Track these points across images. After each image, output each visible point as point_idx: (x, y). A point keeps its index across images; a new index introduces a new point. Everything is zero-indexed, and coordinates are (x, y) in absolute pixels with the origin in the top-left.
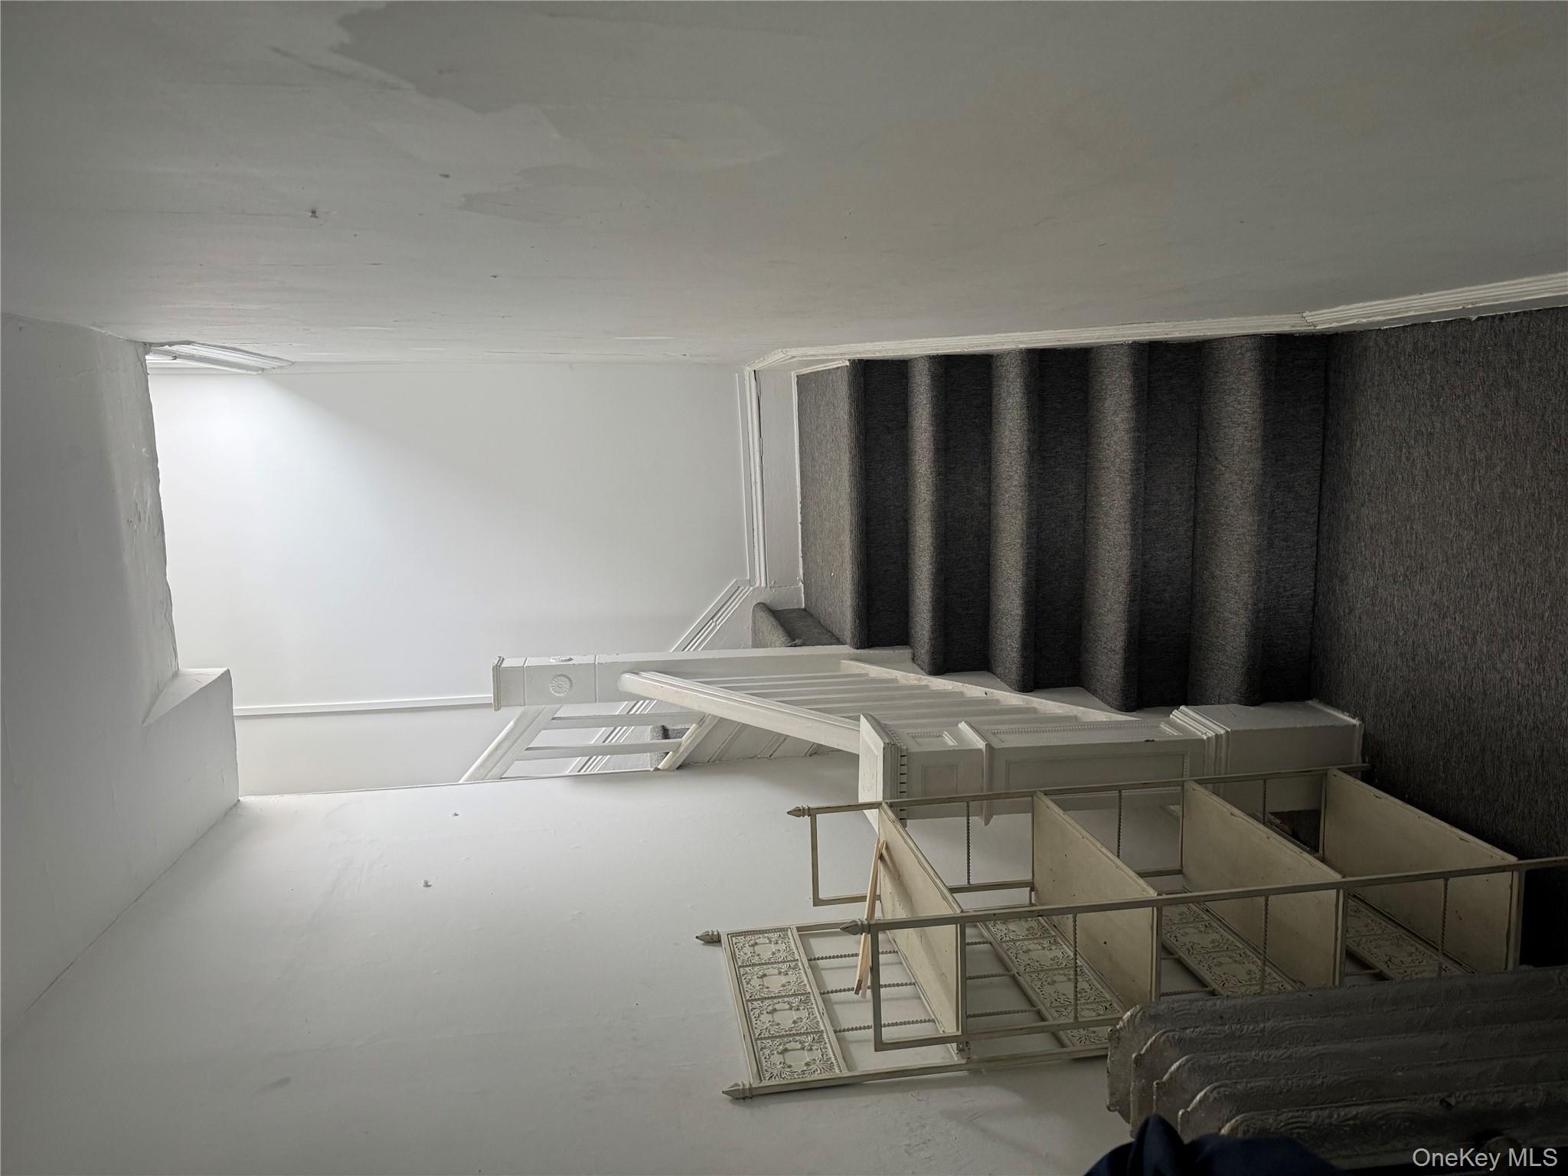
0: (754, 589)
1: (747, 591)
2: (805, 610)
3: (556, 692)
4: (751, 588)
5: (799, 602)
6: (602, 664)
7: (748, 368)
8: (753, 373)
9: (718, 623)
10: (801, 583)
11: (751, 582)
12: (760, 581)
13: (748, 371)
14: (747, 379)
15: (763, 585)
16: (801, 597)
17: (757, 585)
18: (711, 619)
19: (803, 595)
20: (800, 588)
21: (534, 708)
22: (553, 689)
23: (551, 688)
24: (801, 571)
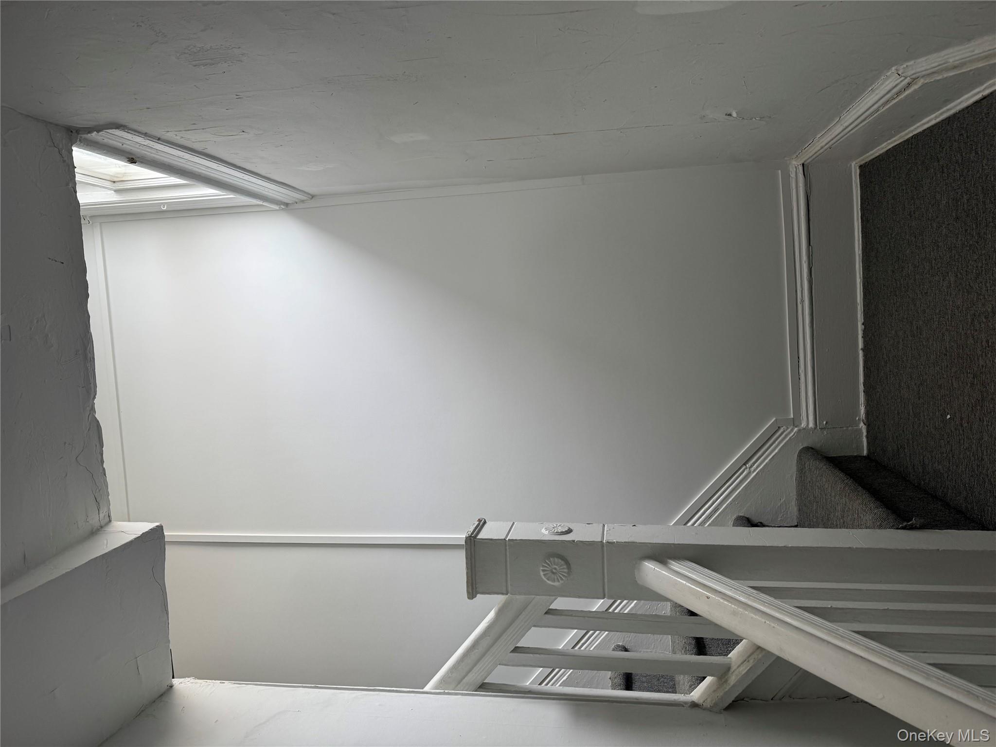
0: (799, 431)
1: (790, 433)
2: (867, 457)
3: (548, 580)
4: (796, 429)
5: (859, 447)
6: (612, 543)
7: (794, 162)
8: (801, 168)
9: (753, 469)
10: (862, 424)
11: (795, 422)
12: (808, 420)
13: (795, 164)
14: (793, 175)
15: (811, 425)
16: (862, 442)
17: (803, 425)
18: (745, 464)
19: (865, 440)
20: (861, 430)
21: (521, 598)
22: (544, 575)
23: (542, 573)
24: (862, 410)
